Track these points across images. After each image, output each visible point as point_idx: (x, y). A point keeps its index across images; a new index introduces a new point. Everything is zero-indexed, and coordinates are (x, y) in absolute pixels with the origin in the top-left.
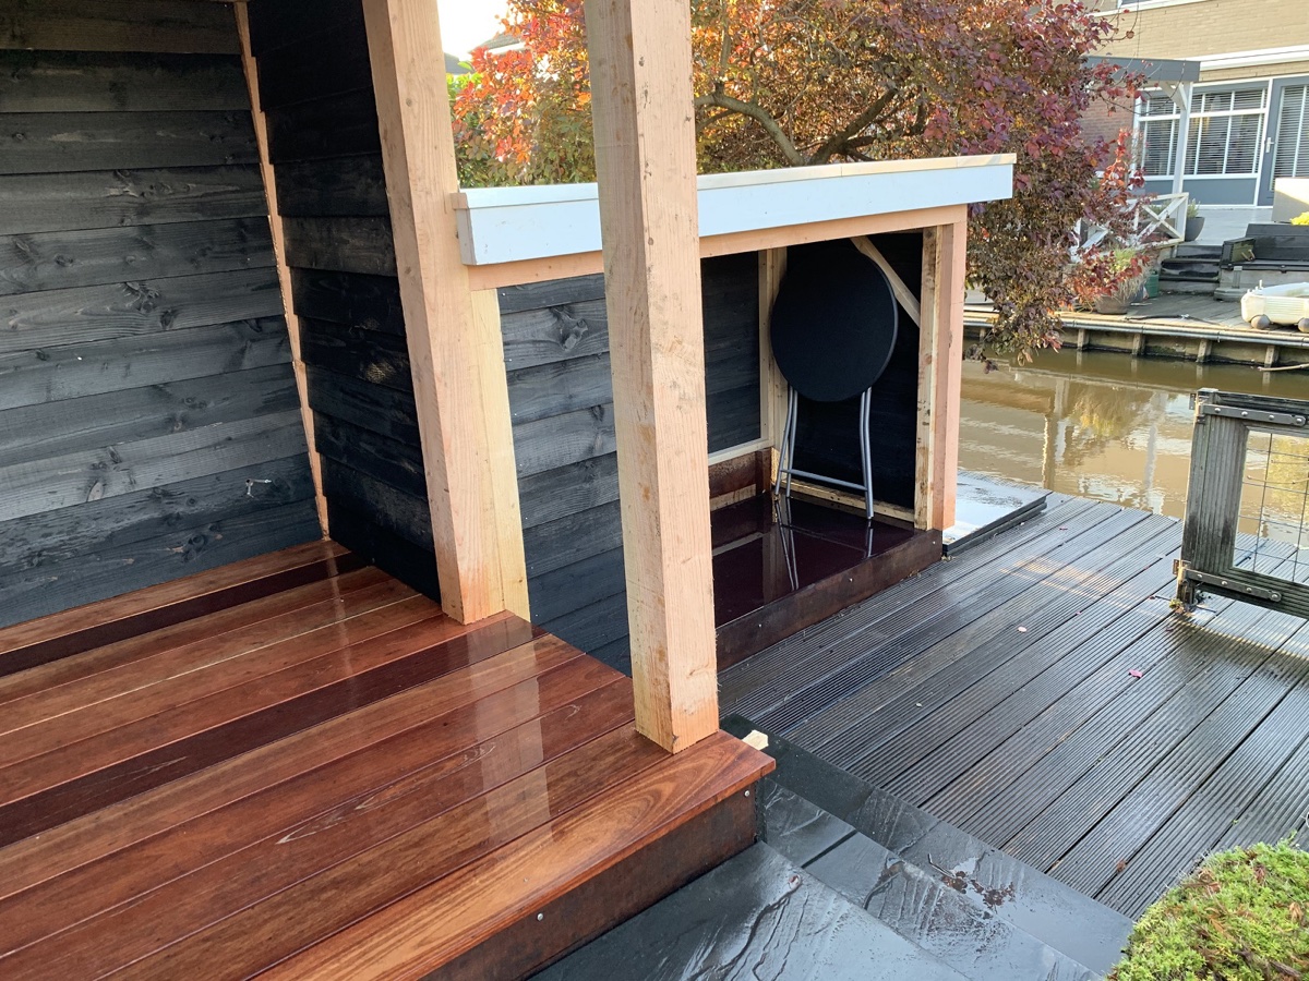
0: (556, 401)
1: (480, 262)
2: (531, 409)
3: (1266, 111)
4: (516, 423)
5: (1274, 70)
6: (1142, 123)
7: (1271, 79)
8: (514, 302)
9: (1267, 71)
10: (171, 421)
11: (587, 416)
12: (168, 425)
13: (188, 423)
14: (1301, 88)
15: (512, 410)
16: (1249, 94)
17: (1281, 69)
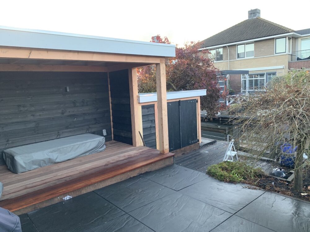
0: (147, 119)
1: (140, 102)
2: (144, 120)
3: (265, 78)
4: (143, 122)
5: (266, 71)
6: (243, 80)
7: (265, 73)
8: (143, 107)
9: (264, 71)
10: (96, 123)
11: (150, 122)
12: (95, 124)
13: (98, 123)
14: (271, 74)
15: (142, 120)
16: (262, 75)
17: (267, 71)
